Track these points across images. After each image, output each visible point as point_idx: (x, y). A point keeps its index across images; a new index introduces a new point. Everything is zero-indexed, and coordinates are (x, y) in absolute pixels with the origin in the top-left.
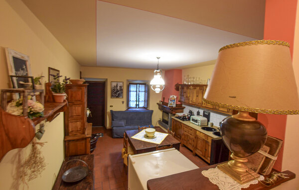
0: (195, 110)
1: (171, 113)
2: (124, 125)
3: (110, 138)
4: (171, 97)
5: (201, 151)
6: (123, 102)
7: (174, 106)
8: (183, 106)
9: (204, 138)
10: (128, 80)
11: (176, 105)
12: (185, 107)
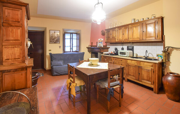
0: (119, 48)
1: (100, 52)
2: (62, 64)
3: (50, 76)
4: (99, 40)
5: (133, 76)
6: (60, 47)
7: (102, 46)
8: (108, 46)
9: (136, 64)
10: (63, 29)
11: (103, 46)
12: (109, 48)
